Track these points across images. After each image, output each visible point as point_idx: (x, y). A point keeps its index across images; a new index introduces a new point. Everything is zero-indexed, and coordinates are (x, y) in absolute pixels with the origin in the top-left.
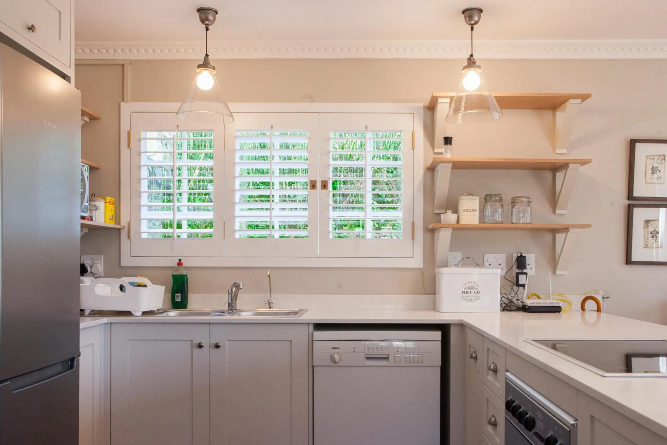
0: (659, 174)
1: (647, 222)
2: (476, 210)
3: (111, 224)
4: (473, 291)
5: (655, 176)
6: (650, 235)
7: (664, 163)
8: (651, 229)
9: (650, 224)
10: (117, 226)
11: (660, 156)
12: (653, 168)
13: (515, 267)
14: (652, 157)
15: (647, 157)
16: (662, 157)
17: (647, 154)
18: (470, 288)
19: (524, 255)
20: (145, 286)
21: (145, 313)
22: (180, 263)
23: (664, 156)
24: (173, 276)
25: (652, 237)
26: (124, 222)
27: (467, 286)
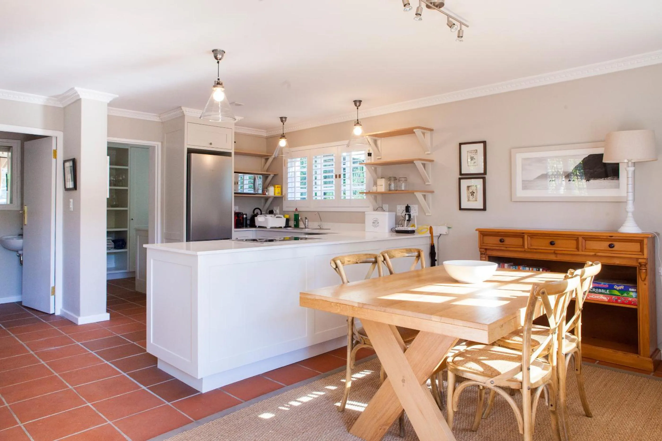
0: (474, 161)
1: (468, 187)
2: (382, 185)
3: (279, 195)
4: (376, 222)
5: (473, 162)
6: (470, 194)
7: (477, 154)
8: (471, 191)
9: (470, 188)
10: (282, 196)
11: (474, 150)
12: (471, 157)
13: (405, 211)
14: (470, 152)
15: (468, 152)
16: (476, 151)
17: (468, 150)
18: (375, 221)
19: (409, 205)
20: (281, 217)
21: (271, 228)
22: (296, 210)
23: (477, 150)
24: (294, 214)
25: (472, 195)
26: (283, 194)
27: (374, 220)
